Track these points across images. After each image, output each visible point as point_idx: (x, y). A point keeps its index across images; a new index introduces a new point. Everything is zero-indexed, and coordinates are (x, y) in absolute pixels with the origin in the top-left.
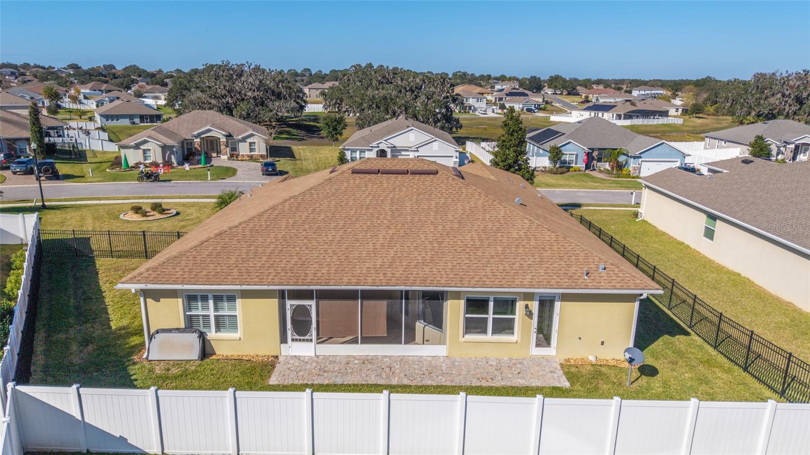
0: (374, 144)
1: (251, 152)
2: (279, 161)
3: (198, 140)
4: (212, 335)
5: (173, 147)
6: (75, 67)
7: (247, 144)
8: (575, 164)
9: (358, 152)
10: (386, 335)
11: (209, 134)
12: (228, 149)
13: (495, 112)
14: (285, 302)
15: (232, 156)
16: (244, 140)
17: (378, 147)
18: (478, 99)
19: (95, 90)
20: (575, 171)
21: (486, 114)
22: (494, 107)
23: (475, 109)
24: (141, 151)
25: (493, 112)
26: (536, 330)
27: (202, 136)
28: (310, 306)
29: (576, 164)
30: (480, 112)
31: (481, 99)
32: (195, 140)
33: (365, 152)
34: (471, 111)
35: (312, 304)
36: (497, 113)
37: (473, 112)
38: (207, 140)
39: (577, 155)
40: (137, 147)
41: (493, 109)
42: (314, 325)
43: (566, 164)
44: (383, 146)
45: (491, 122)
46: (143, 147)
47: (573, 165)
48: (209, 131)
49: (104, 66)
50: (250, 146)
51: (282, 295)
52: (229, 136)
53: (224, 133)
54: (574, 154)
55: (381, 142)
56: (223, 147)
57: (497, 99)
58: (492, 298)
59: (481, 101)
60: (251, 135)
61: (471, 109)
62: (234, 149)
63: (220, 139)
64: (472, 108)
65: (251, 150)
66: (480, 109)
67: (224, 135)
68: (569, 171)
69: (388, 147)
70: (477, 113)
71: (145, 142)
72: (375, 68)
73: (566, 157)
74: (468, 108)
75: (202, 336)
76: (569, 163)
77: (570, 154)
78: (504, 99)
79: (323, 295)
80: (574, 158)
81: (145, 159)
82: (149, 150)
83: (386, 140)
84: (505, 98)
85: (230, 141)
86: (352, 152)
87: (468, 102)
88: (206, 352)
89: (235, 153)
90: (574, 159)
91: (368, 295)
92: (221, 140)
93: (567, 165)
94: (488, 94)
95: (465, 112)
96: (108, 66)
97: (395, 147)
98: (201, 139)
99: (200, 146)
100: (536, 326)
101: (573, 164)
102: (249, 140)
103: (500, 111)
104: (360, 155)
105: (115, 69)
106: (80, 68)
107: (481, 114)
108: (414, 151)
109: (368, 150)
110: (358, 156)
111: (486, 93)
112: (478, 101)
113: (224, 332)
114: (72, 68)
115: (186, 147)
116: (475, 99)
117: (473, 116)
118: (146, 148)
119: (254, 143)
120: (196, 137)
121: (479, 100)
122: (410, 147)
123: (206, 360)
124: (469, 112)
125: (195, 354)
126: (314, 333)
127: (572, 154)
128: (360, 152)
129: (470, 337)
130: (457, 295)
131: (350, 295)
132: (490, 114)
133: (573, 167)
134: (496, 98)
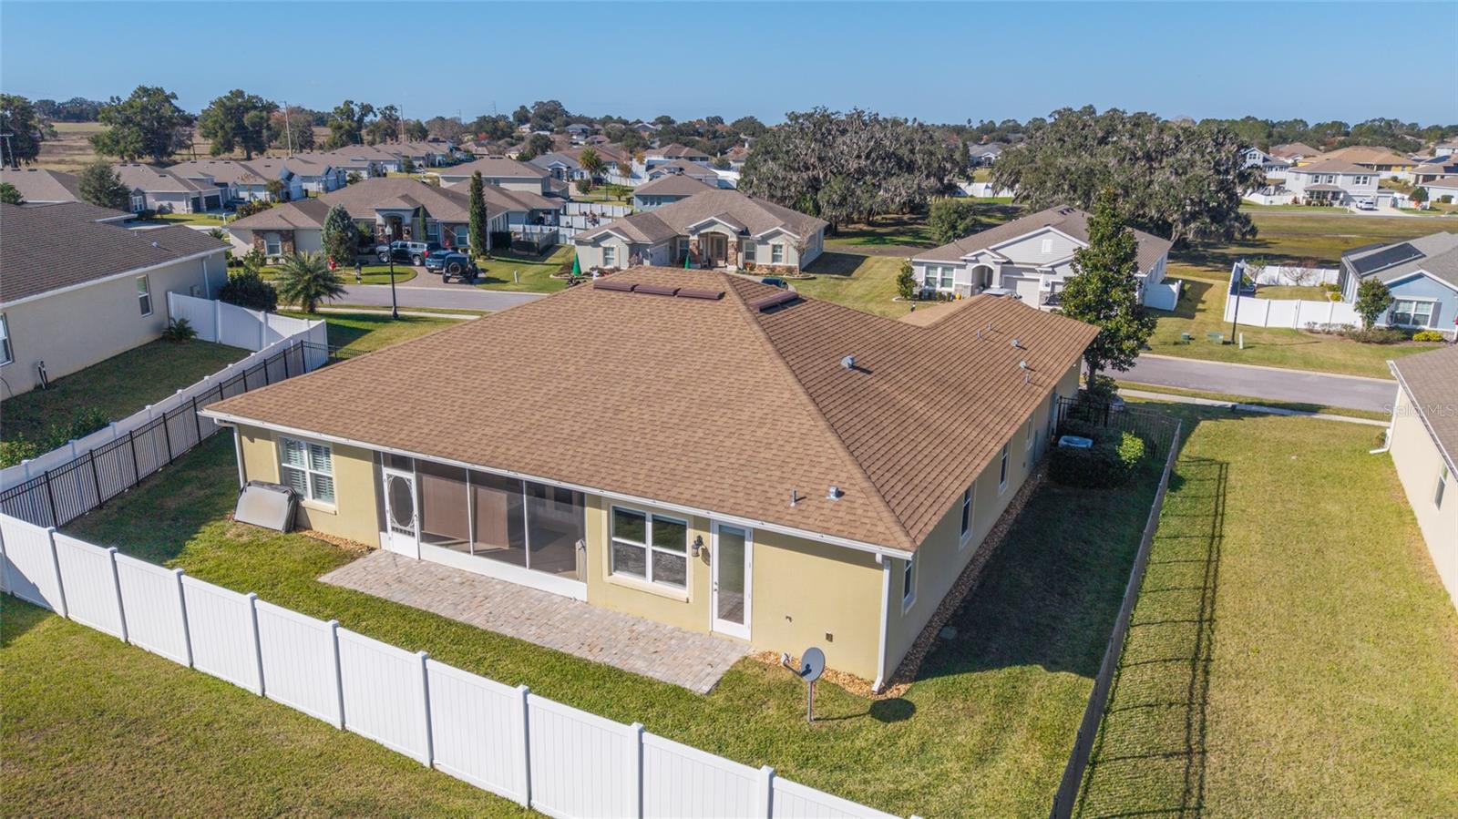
0: (969, 256)
1: (773, 261)
2: (814, 278)
3: (695, 238)
4: (308, 501)
5: (647, 246)
6: (666, 121)
7: (768, 249)
8: (1431, 326)
9: (940, 269)
10: (507, 548)
11: (711, 229)
12: (740, 255)
13: (1399, 206)
14: (381, 470)
15: (745, 265)
16: (764, 240)
17: (977, 261)
18: (1359, 178)
19: (670, 158)
20: (1429, 340)
21: (1372, 209)
22: (1397, 195)
23: (1348, 199)
24: (601, 249)
25: (1394, 205)
26: (716, 587)
27: (702, 232)
28: (409, 480)
29: (1434, 324)
30: (1359, 205)
31: (1365, 178)
32: (691, 238)
33: (952, 270)
34: (1336, 204)
35: (410, 476)
36: (1403, 209)
37: (1341, 203)
38: (712, 239)
39: (1438, 307)
40: (596, 243)
41: (1395, 200)
42: (416, 511)
43: (1408, 323)
44: (987, 260)
45: (1374, 227)
46: (605, 244)
47: (1427, 327)
48: (712, 223)
49: (708, 119)
50: (774, 251)
51: (378, 458)
52: (744, 233)
53: (734, 228)
54: (1430, 303)
55: (984, 253)
56: (731, 251)
57: (1421, 178)
58: (649, 516)
59: (1364, 183)
60: (777, 233)
61: (1337, 199)
62: (750, 256)
63: (727, 237)
64: (1341, 196)
65: (775, 258)
66: (1361, 199)
67: (734, 232)
68: (1410, 339)
69: (996, 263)
70: (1352, 207)
71: (607, 236)
72: (1098, 114)
73: (1410, 308)
74: (1330, 196)
75: (295, 499)
76: (1416, 322)
77: (1418, 302)
78: (1438, 178)
79: (425, 468)
80: (1429, 310)
81: (606, 263)
82: (613, 249)
83: (994, 250)
84: (1442, 177)
85: (745, 242)
86: (928, 268)
87: (1332, 184)
88: (297, 521)
89: (751, 261)
90: (1430, 314)
91: (479, 479)
92: (730, 240)
93: (1410, 325)
94: (1404, 166)
95: (1322, 204)
96: (713, 119)
97: (1010, 262)
98: (700, 236)
99: (698, 248)
100: (716, 579)
101: (1425, 323)
102: (772, 242)
103: (1412, 205)
104: (943, 274)
105: (722, 123)
106: (673, 122)
107: (1361, 208)
108: (1046, 272)
109: (959, 266)
110: (939, 277)
111: (1397, 166)
112: (1358, 182)
113: (325, 501)
114: (662, 122)
115: (679, 248)
116: (1351, 178)
117: (1342, 215)
118: (607, 245)
119: (781, 247)
120: (693, 232)
121: (1361, 180)
122: (1040, 265)
123: (294, 535)
124: (1331, 205)
125: (279, 524)
126: (416, 523)
127: (1424, 303)
128: (944, 269)
129: (622, 577)
130: (598, 502)
131: (455, 474)
132: (1385, 209)
133: (1423, 330)
134: (1418, 176)
